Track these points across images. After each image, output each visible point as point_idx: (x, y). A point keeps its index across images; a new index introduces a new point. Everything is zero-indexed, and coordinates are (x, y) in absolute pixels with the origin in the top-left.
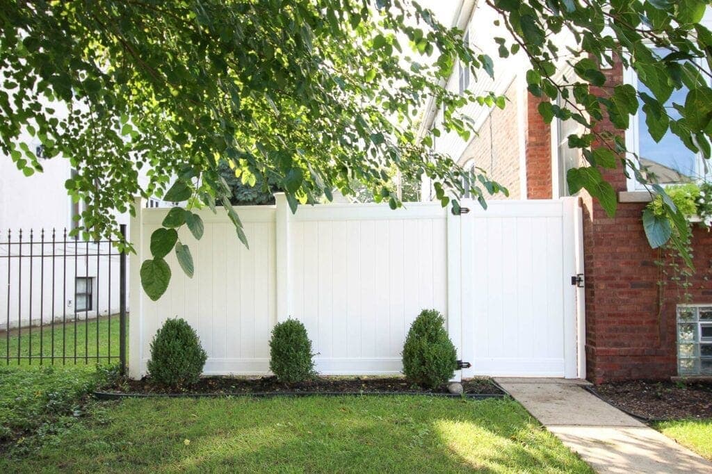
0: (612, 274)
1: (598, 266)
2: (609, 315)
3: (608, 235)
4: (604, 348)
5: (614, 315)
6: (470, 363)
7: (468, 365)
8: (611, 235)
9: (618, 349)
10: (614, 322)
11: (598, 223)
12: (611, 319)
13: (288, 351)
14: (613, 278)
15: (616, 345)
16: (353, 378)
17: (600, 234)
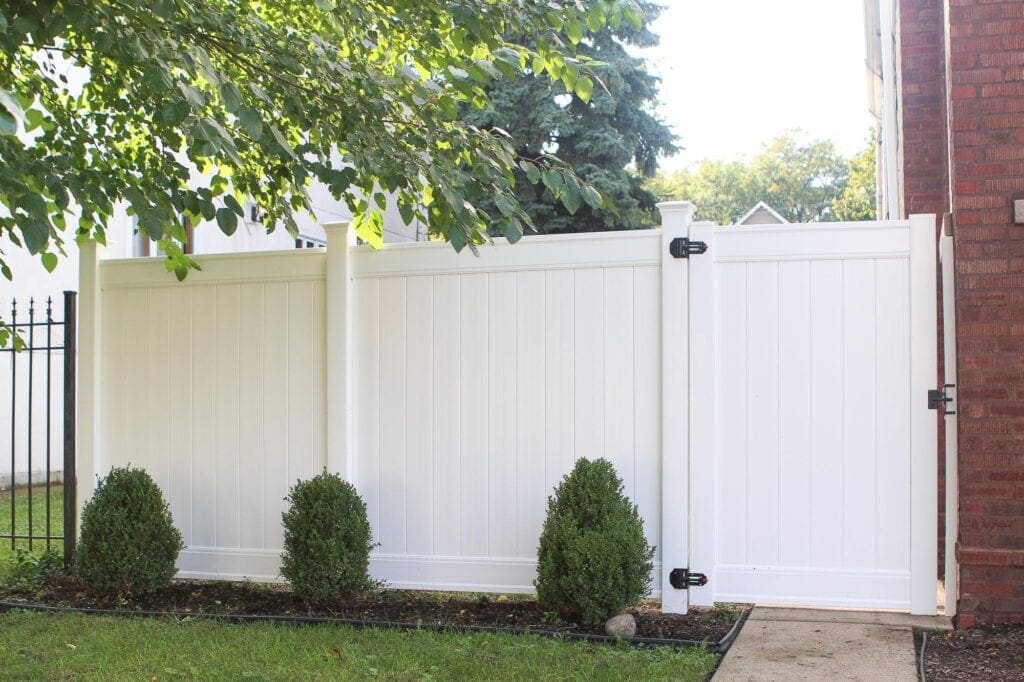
0: (1000, 385)
1: (969, 367)
2: (994, 476)
3: (992, 297)
4: (979, 550)
5: (1002, 477)
6: (706, 575)
7: (702, 580)
8: (997, 297)
9: (1010, 551)
10: (1005, 492)
11: (969, 270)
12: (998, 485)
13: (307, 537)
14: (1002, 394)
15: (1006, 543)
16: (475, 598)
17: (973, 294)
